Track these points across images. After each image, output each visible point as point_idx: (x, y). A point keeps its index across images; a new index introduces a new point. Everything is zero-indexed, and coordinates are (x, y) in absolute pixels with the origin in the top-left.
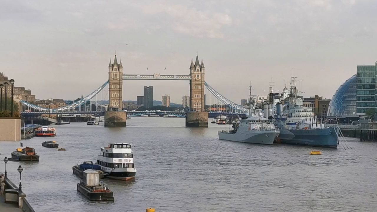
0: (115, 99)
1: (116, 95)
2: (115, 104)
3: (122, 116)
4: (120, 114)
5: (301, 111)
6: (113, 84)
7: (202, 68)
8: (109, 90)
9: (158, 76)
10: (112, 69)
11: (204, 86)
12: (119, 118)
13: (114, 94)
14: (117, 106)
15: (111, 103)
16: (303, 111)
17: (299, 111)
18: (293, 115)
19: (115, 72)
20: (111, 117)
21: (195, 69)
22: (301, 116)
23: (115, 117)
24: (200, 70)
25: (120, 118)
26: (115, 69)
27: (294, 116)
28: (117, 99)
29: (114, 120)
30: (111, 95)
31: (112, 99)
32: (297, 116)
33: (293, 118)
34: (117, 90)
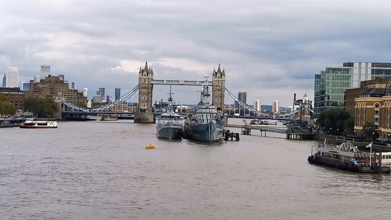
0: (144, 102)
1: (145, 98)
2: (144, 106)
3: (148, 117)
4: (147, 116)
5: (203, 108)
6: (142, 88)
7: (222, 75)
8: (139, 94)
9: (182, 82)
10: (142, 75)
11: (224, 91)
12: (145, 119)
13: (143, 97)
14: (146, 108)
15: (140, 105)
16: (205, 108)
17: (201, 108)
18: (197, 111)
19: (144, 77)
20: (138, 118)
21: (216, 76)
22: (203, 113)
23: (142, 117)
24: (220, 77)
25: (147, 119)
26: (145, 74)
27: (198, 113)
28: (145, 102)
29: (141, 120)
30: (140, 98)
31: (141, 102)
32: (200, 113)
33: (197, 114)
34: (146, 93)
